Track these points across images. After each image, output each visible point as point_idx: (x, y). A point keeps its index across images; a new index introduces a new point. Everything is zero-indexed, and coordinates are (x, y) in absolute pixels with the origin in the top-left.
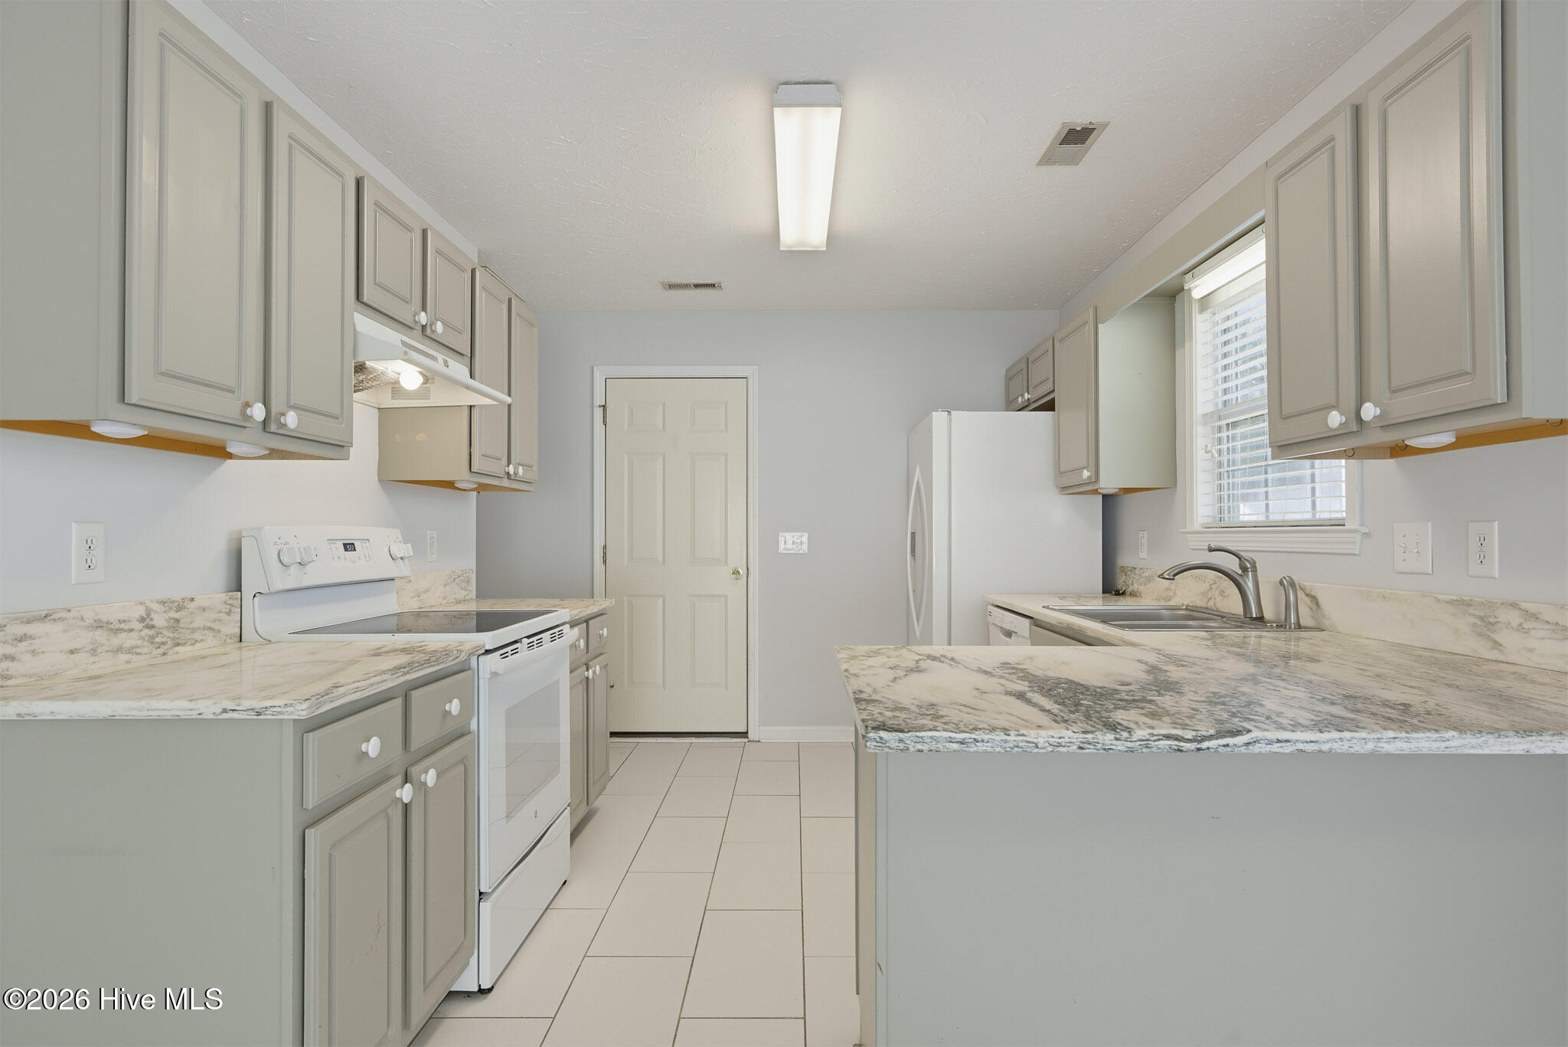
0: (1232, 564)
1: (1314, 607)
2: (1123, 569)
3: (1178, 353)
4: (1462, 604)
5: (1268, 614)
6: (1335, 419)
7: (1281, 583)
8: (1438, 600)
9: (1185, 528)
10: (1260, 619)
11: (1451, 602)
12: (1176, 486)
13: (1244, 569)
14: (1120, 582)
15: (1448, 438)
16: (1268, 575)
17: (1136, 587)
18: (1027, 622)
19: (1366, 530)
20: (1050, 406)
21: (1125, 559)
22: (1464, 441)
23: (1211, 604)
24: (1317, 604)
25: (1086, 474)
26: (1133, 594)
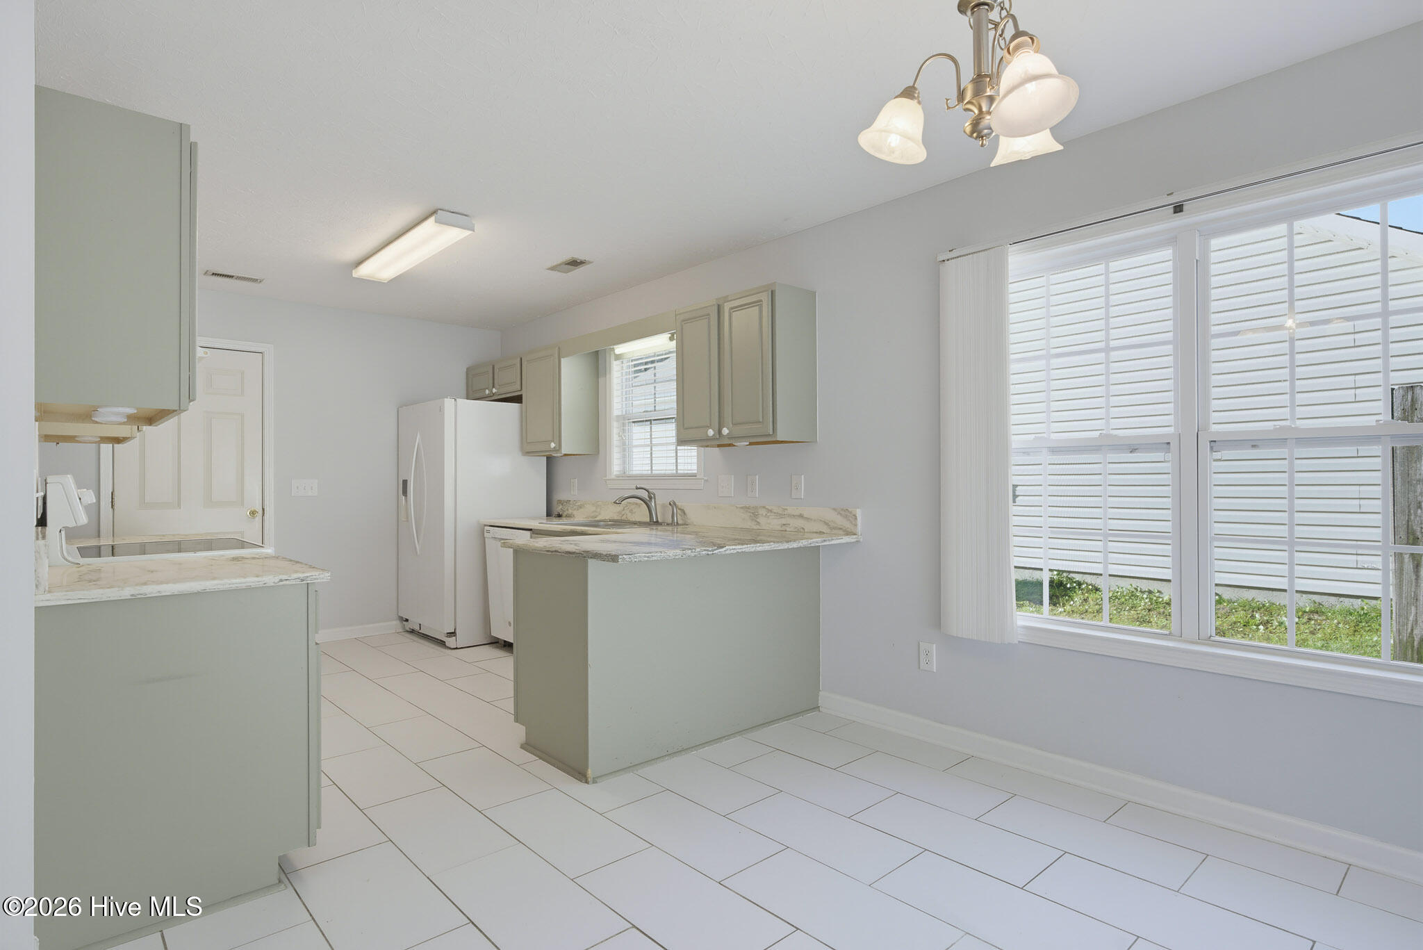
0: (645, 495)
1: (683, 514)
2: (560, 502)
3: (601, 380)
4: (746, 508)
5: (660, 520)
6: (711, 432)
7: (670, 504)
8: (737, 507)
9: (606, 476)
10: (657, 522)
11: (742, 508)
12: (599, 453)
13: (650, 498)
14: (558, 509)
15: (748, 443)
16: (661, 500)
17: (570, 511)
18: (528, 533)
19: (706, 478)
20: (517, 399)
21: (560, 495)
22: (751, 444)
23: (624, 518)
24: (685, 514)
25: (553, 445)
26: (568, 516)
